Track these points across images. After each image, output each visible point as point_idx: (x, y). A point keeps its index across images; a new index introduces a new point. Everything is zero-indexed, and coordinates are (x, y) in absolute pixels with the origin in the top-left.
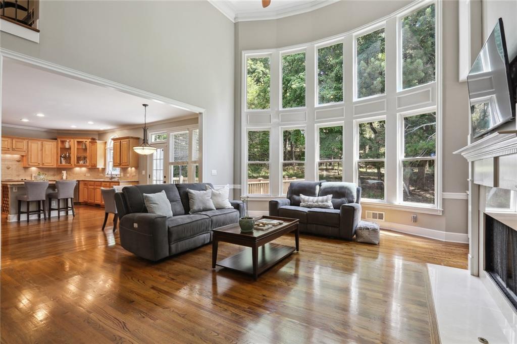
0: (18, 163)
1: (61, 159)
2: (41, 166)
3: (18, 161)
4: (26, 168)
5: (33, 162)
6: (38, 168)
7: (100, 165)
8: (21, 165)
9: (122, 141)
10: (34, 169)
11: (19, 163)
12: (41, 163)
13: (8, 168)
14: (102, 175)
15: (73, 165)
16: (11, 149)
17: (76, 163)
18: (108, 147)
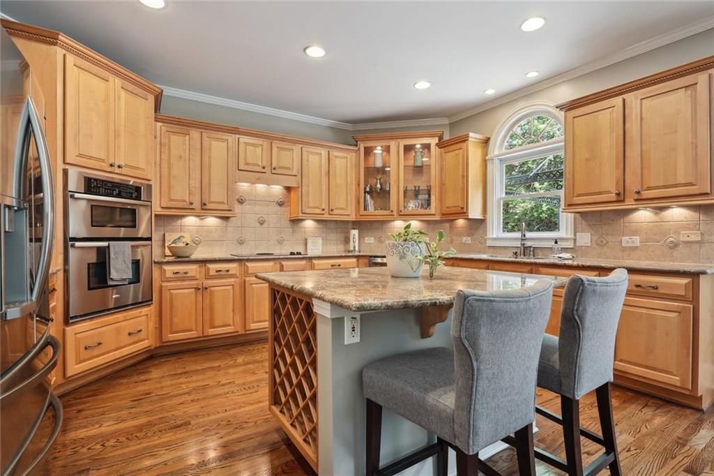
0: (279, 207)
1: (365, 197)
2: (326, 217)
3: (281, 204)
4: (296, 221)
5: (311, 205)
6: (318, 221)
7: (475, 212)
8: (285, 213)
9: (629, 97)
10: (309, 224)
11: (283, 208)
12: (327, 210)
13: (262, 223)
14: (468, 240)
15: (395, 213)
16: (268, 170)
17: (402, 209)
18: (496, 153)
